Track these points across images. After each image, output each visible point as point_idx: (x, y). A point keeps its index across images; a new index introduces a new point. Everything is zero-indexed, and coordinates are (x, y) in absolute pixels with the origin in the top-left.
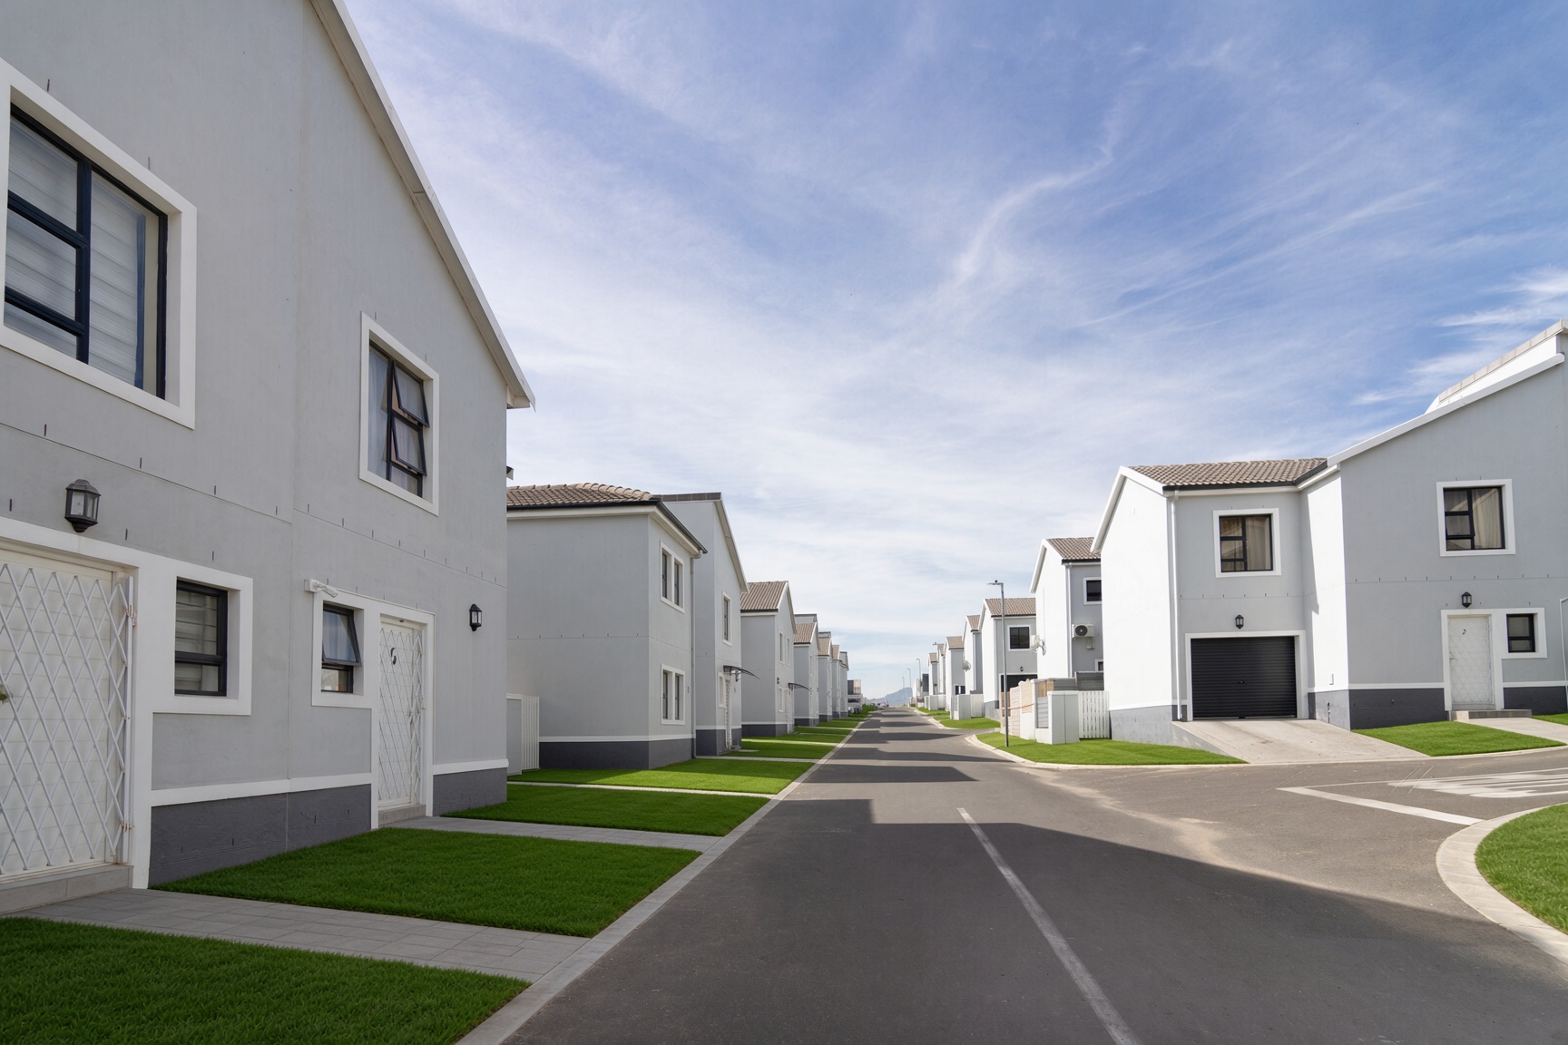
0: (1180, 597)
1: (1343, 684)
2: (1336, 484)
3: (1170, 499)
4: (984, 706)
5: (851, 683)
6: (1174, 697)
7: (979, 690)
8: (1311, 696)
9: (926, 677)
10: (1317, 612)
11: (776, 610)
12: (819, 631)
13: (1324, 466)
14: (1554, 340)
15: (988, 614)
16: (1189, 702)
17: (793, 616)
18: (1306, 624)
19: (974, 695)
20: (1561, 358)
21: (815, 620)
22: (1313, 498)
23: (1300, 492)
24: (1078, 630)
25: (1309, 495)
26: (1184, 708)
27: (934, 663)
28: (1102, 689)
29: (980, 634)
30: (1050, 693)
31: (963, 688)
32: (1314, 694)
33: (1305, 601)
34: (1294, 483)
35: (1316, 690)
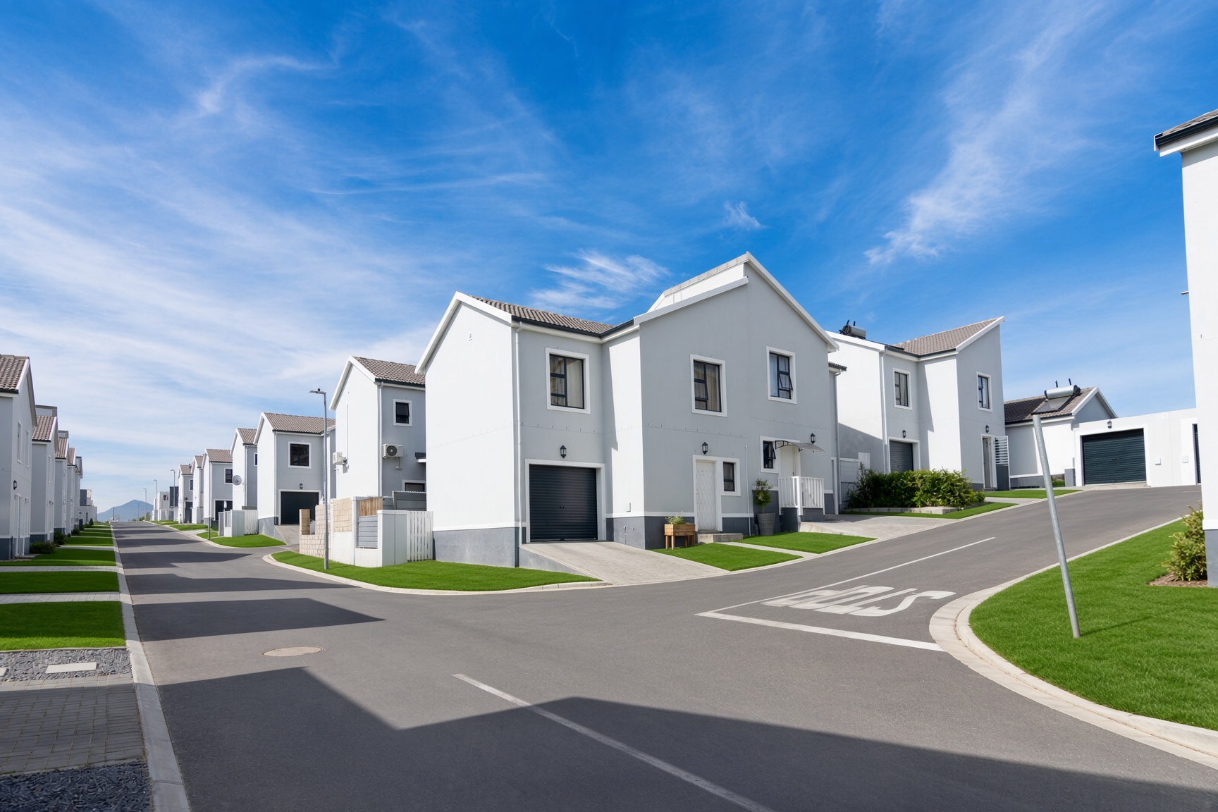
0: (522, 424)
1: (639, 512)
2: (636, 341)
3: (514, 329)
4: (259, 524)
5: (84, 493)
6: (517, 520)
7: (251, 504)
8: (610, 522)
9: (174, 491)
10: (616, 448)
11: (16, 392)
12: (59, 429)
13: (631, 323)
14: (742, 266)
15: (268, 427)
16: (528, 525)
17: (33, 407)
18: (607, 459)
19: (245, 511)
20: (746, 281)
21: (55, 414)
22: (614, 351)
23: (602, 345)
24: (389, 448)
25: (610, 348)
26: (524, 529)
27: (188, 476)
28: (425, 509)
29: (256, 447)
30: (380, 512)
31: (230, 504)
32: (612, 519)
33: (607, 440)
34: (601, 336)
35: (615, 515)
